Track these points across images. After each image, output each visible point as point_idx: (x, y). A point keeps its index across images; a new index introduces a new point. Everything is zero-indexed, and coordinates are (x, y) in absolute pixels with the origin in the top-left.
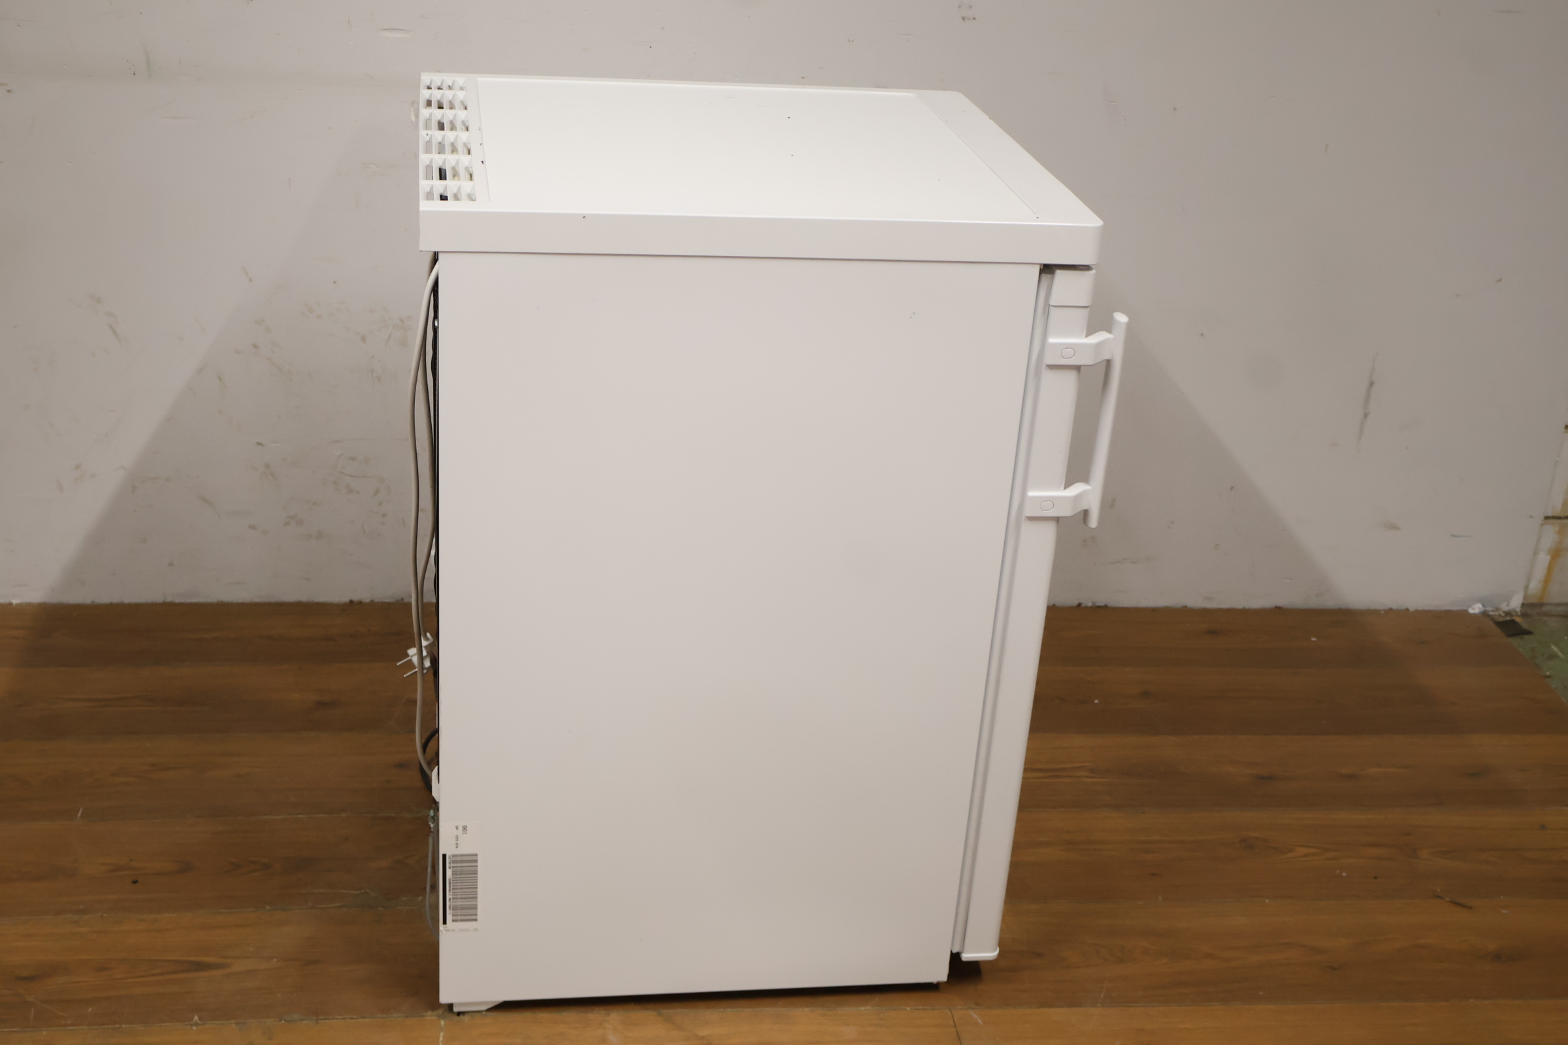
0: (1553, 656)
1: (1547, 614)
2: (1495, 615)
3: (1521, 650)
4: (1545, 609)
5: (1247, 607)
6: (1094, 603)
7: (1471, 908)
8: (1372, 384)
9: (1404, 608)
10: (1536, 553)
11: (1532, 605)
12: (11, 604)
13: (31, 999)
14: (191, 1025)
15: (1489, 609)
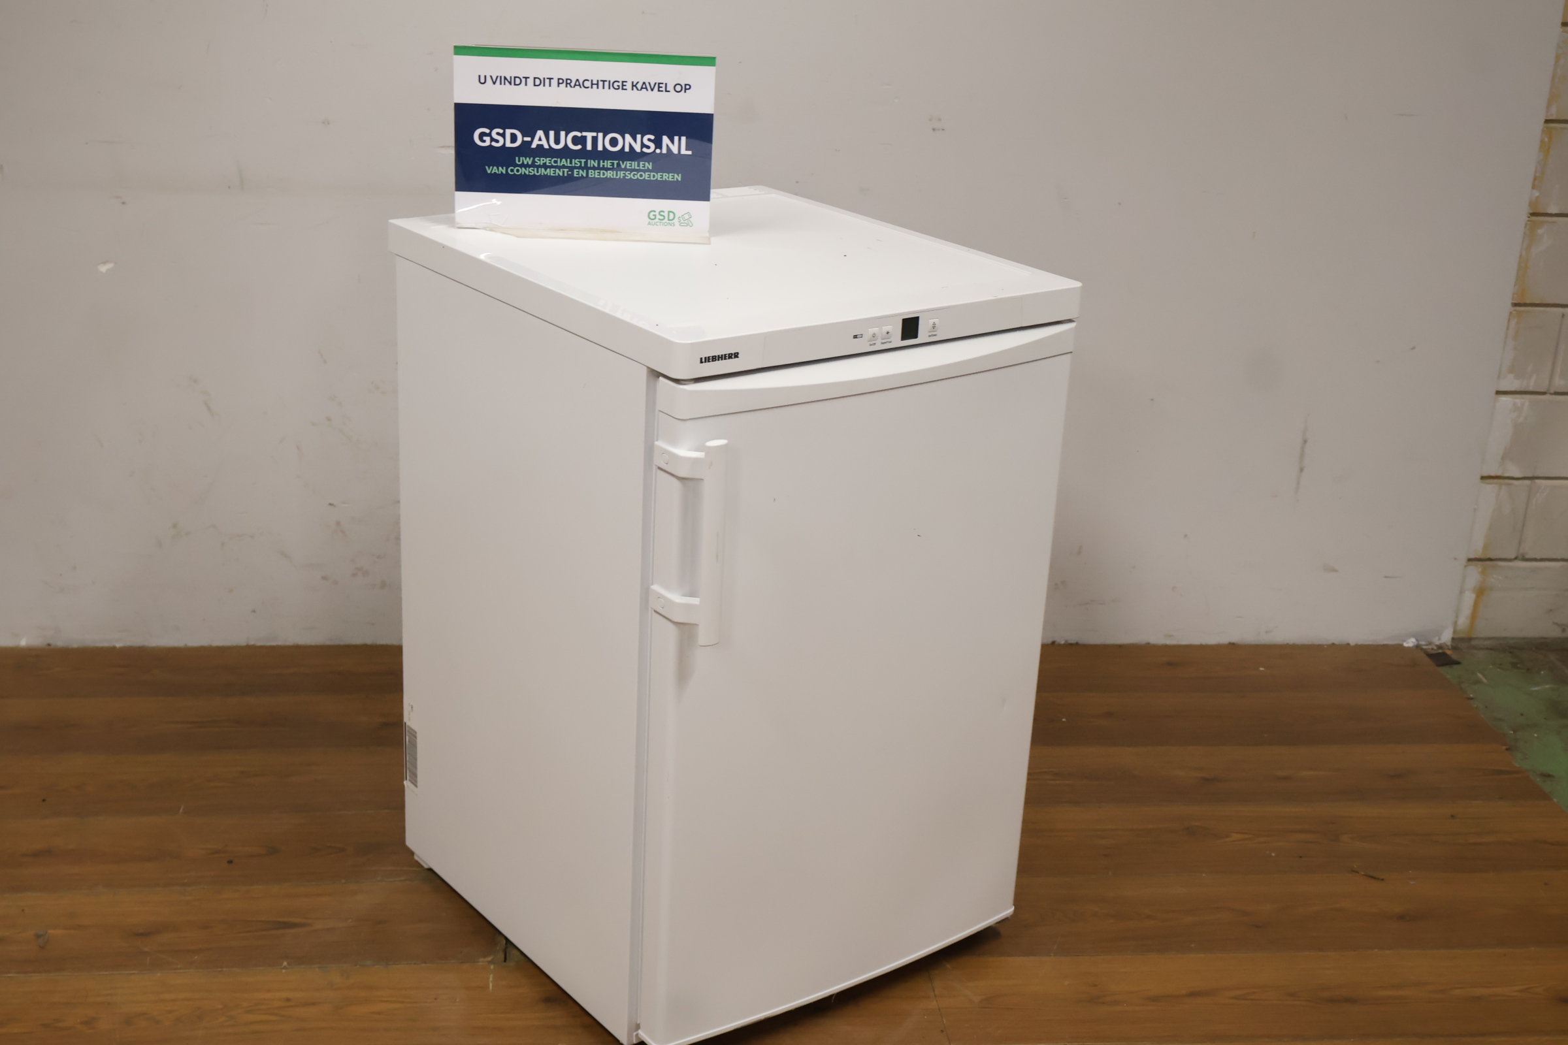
0: (1478, 682)
1: (1475, 648)
2: (1429, 649)
3: (1448, 677)
4: (1474, 643)
5: (1204, 643)
6: (1066, 641)
7: (1383, 880)
8: (1305, 441)
9: (1346, 643)
10: (1462, 592)
11: (1462, 640)
12: (114, 648)
13: (146, 949)
14: (282, 969)
15: (1421, 643)
